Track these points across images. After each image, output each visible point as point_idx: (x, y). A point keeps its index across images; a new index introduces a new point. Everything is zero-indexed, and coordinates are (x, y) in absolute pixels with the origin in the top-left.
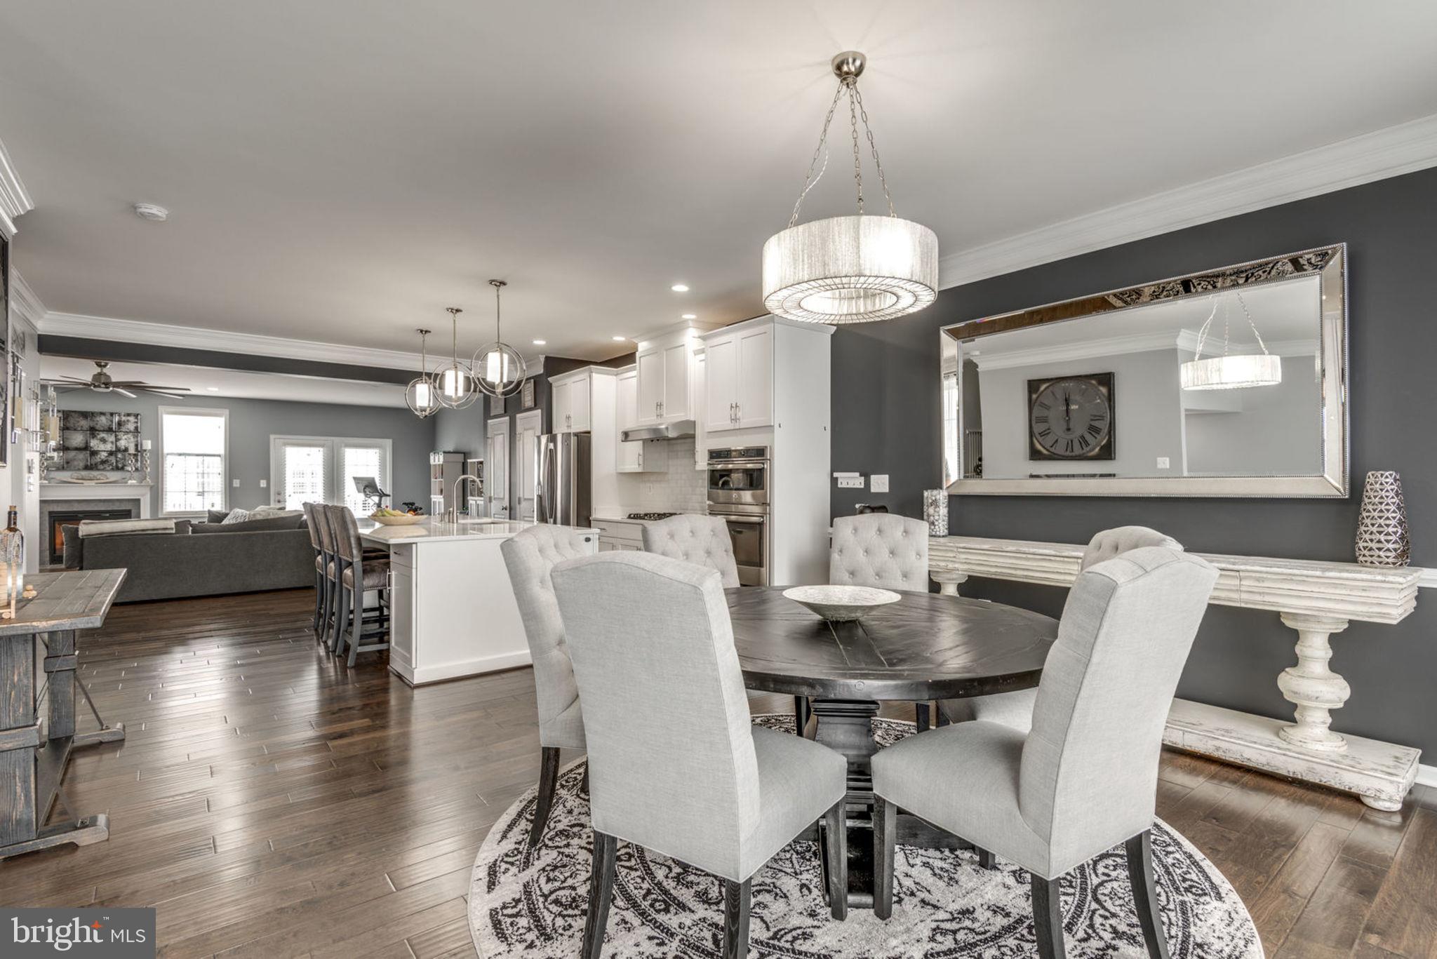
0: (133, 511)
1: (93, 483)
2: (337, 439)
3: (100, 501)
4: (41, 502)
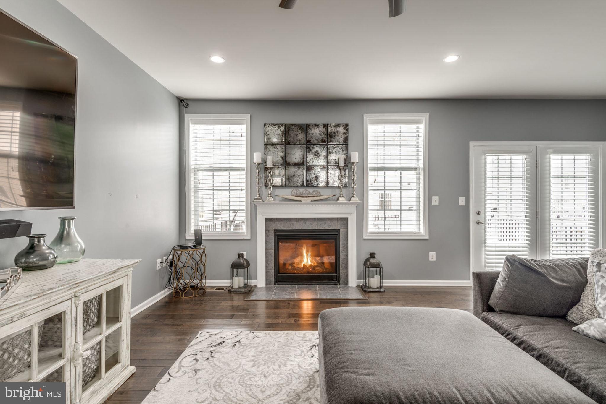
0: (341, 230)
1: (309, 200)
2: (541, 144)
3: (314, 219)
4: (267, 220)
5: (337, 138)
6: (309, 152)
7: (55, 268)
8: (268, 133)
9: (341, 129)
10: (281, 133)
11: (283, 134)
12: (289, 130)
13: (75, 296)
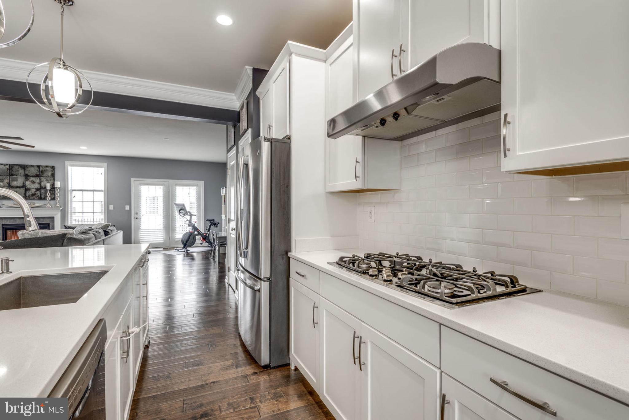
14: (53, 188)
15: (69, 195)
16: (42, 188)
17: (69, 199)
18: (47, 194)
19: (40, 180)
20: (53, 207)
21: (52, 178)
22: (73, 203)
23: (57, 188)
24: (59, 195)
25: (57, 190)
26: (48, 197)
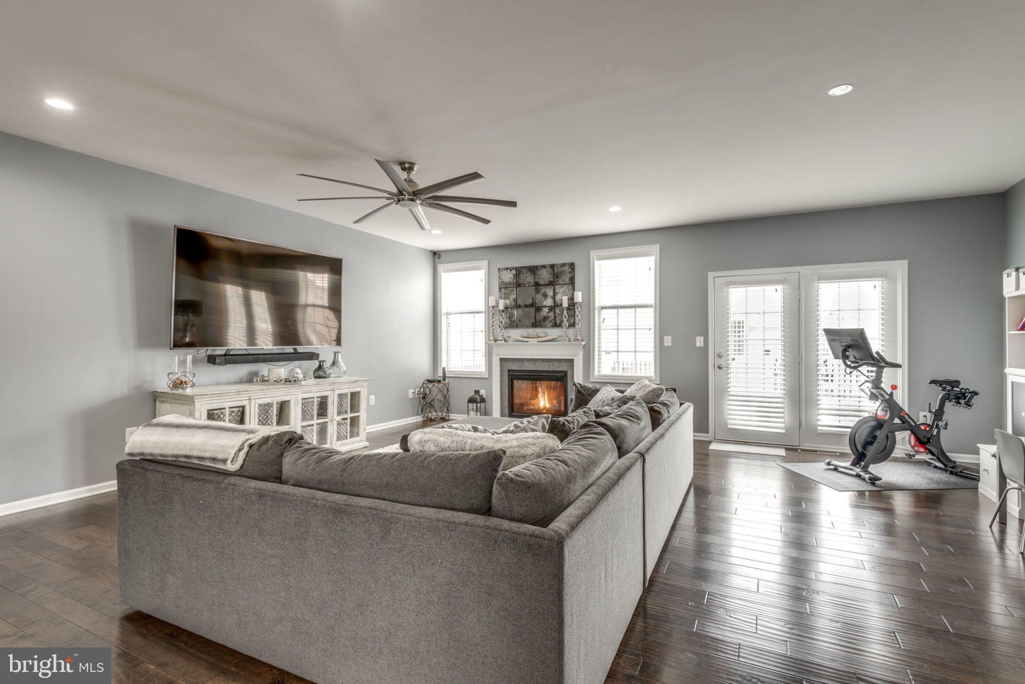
0: (568, 372)
1: (535, 341)
2: (805, 270)
3: (543, 360)
4: (501, 360)
5: (563, 278)
6: (537, 293)
7: (329, 378)
8: (502, 277)
9: (567, 269)
10: (512, 276)
11: (514, 277)
12: (519, 273)
13: (333, 390)
14: (572, 305)
15: (597, 316)
16: (557, 306)
17: (597, 325)
18: (564, 315)
19: (554, 290)
20: (572, 340)
21: (570, 287)
22: (603, 332)
23: (577, 303)
24: (582, 318)
25: (578, 308)
26: (565, 321)
